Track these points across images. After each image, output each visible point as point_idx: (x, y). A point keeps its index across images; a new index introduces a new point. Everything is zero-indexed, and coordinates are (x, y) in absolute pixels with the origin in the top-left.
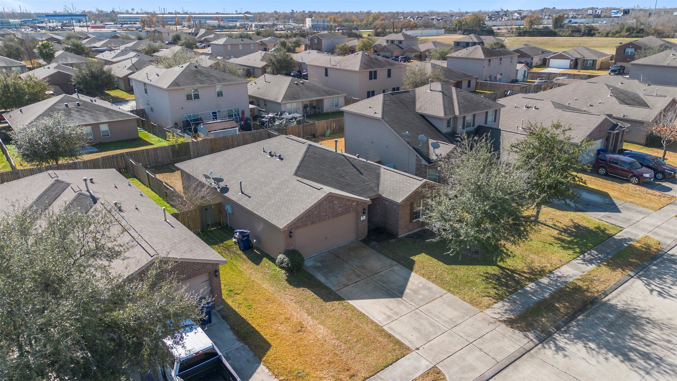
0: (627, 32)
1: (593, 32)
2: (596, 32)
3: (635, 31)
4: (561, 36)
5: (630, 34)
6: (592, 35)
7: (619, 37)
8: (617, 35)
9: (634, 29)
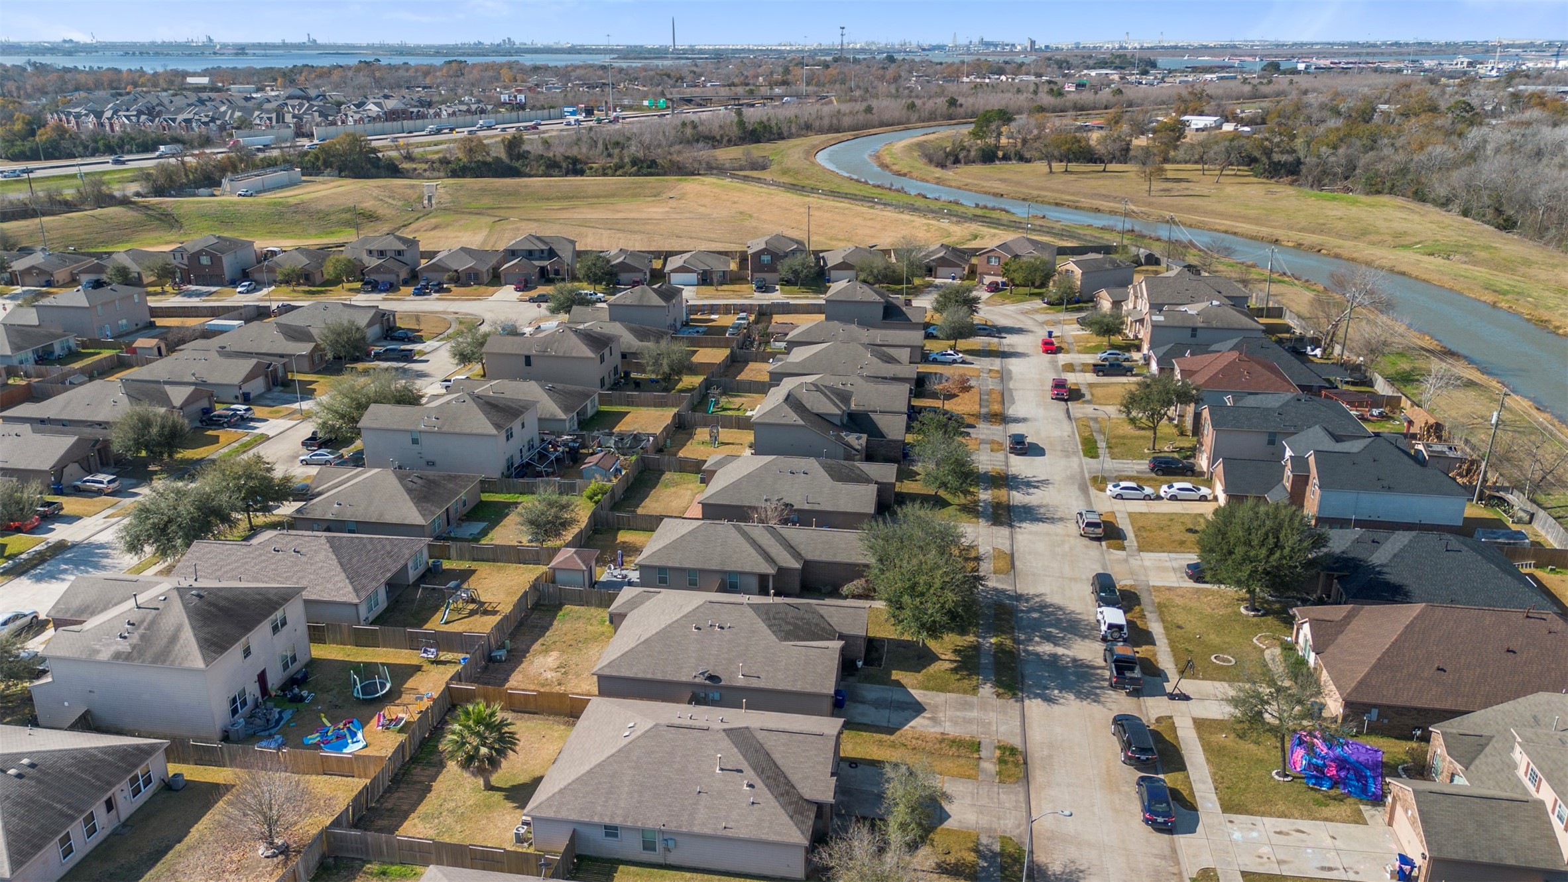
0: (633, 166)
1: (579, 167)
2: (585, 167)
3: (645, 165)
4: (530, 176)
5: (639, 170)
6: (581, 173)
7: (624, 175)
8: (618, 173)
9: (642, 162)
